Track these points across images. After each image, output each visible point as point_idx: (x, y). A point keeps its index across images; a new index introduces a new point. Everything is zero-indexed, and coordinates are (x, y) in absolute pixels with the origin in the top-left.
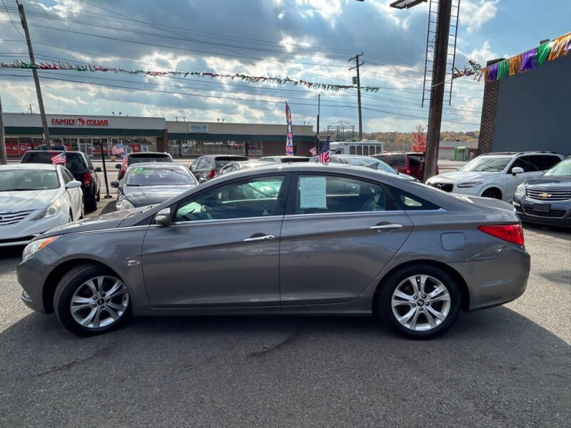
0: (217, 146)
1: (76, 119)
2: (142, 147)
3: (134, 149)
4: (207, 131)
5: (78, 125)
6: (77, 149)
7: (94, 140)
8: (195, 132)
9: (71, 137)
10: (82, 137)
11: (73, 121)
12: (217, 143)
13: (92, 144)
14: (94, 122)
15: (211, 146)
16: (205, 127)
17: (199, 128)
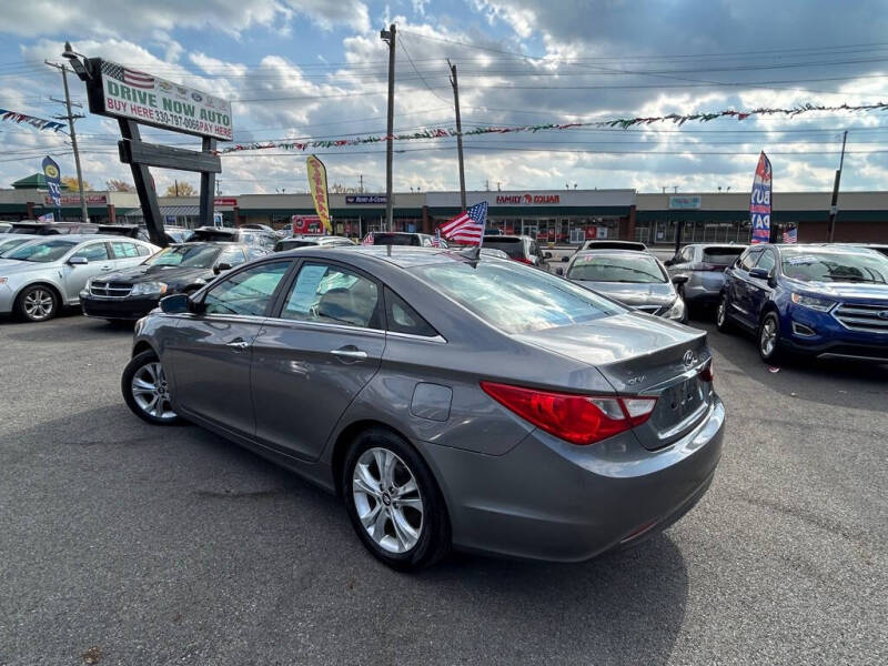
0: (723, 229)
1: (523, 195)
2: (599, 230)
3: (587, 233)
4: (698, 206)
5: (524, 203)
6: (519, 233)
7: (541, 221)
8: (679, 207)
9: (515, 218)
10: (527, 218)
11: (519, 198)
12: (722, 225)
13: (537, 227)
14: (543, 198)
15: (713, 229)
16: (696, 200)
17: (686, 202)
